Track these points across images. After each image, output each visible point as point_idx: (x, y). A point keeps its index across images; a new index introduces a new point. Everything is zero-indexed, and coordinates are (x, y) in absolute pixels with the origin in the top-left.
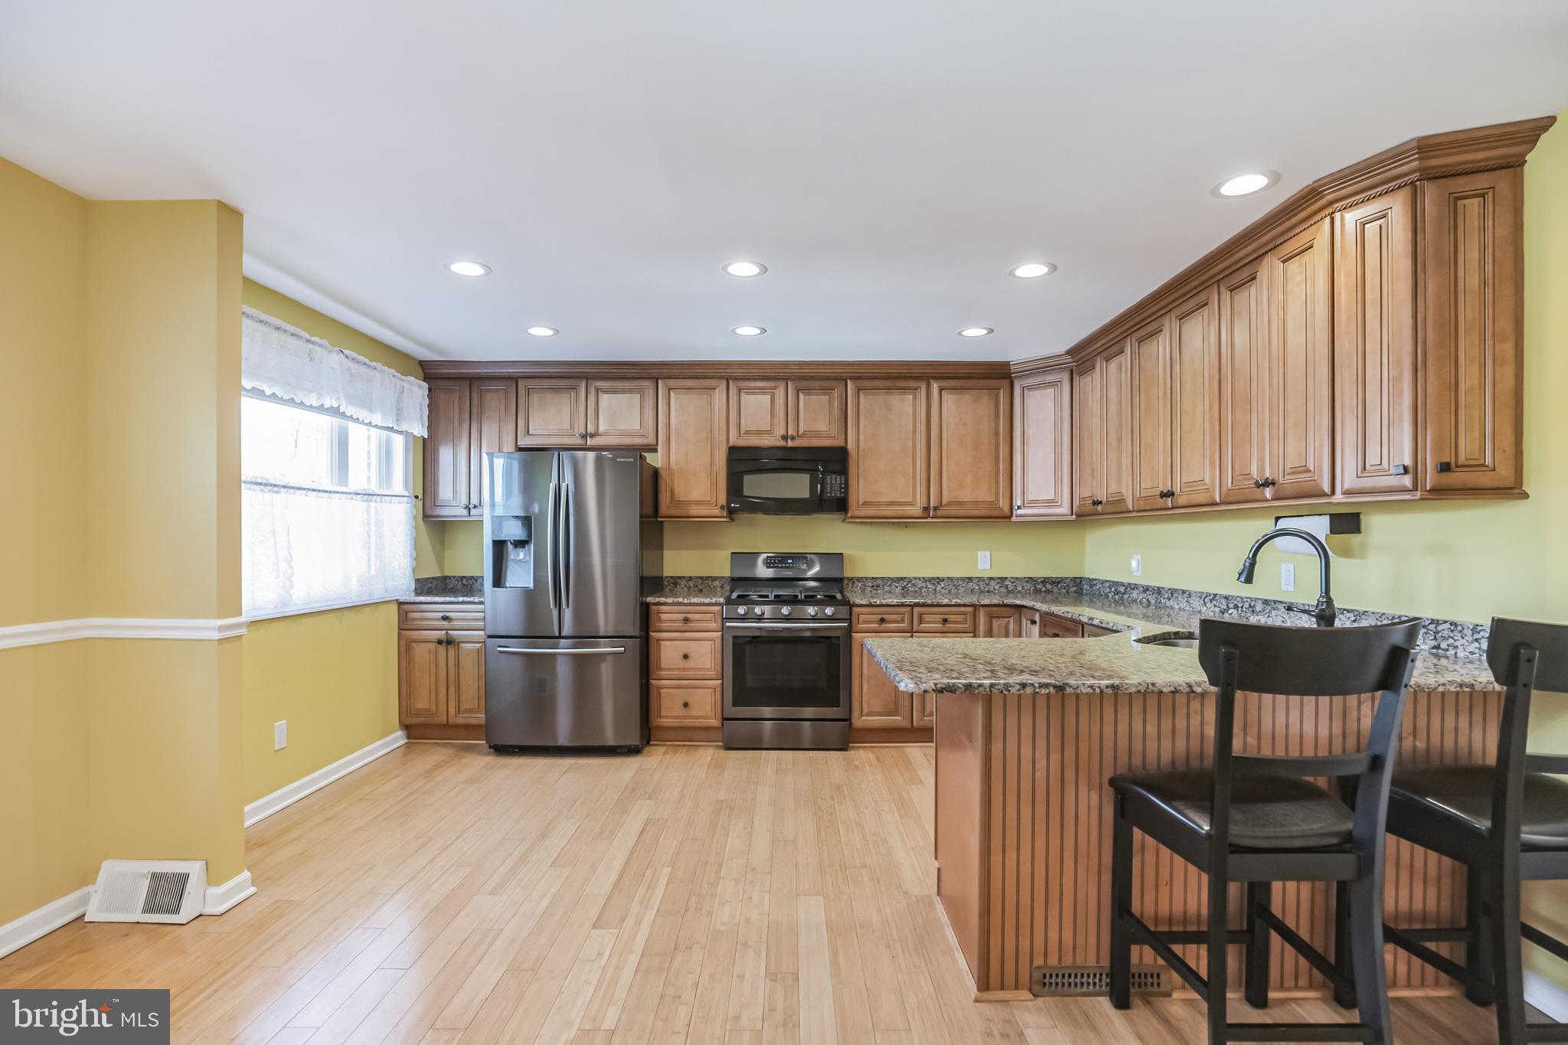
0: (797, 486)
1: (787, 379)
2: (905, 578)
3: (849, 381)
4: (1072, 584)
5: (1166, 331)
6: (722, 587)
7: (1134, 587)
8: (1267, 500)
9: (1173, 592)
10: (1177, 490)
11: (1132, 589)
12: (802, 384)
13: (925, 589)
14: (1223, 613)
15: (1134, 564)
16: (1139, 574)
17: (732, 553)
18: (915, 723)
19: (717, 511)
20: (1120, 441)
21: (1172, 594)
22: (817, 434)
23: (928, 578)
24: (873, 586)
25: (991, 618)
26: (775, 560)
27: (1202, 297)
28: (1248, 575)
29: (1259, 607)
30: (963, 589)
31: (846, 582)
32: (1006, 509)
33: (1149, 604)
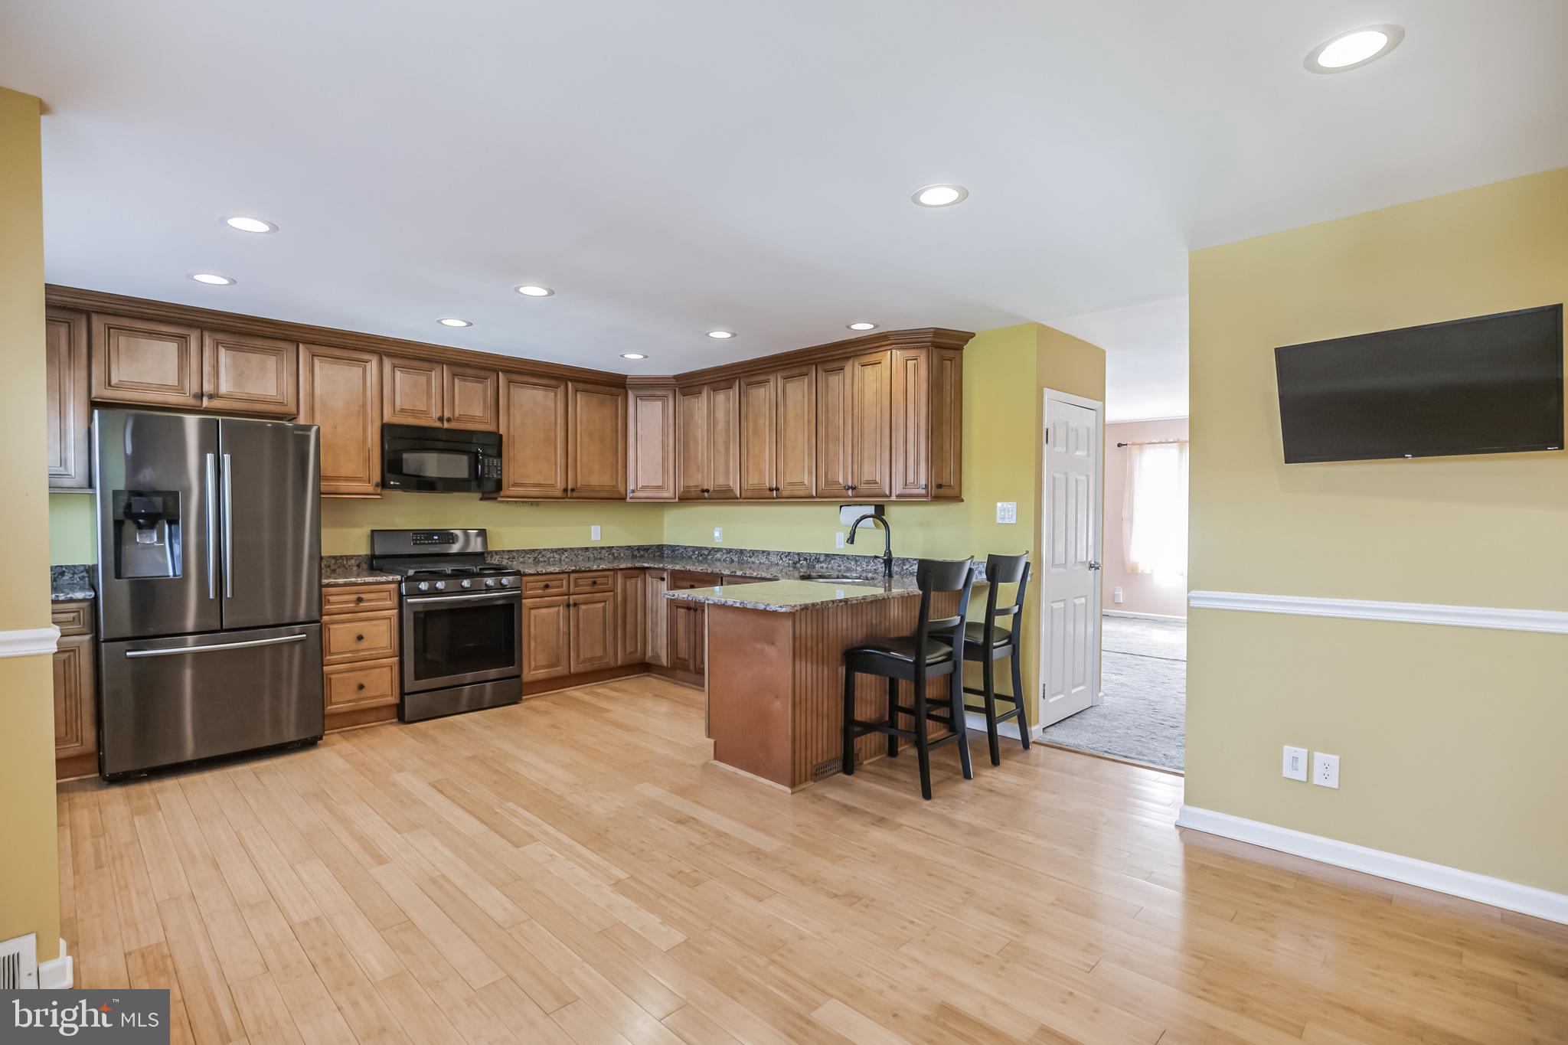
0: (457, 466)
1: (443, 363)
2: (537, 550)
3: (500, 373)
4: (657, 550)
5: (772, 384)
6: (358, 566)
7: (719, 550)
8: (849, 497)
9: (754, 553)
10: (781, 487)
11: (716, 552)
12: (457, 370)
13: (552, 559)
14: (796, 564)
15: (717, 534)
16: (721, 541)
17: (373, 532)
18: (572, 670)
19: (370, 488)
20: (727, 449)
21: (753, 554)
22: (472, 419)
23: (555, 549)
24: (509, 559)
25: (626, 577)
26: (421, 537)
27: (804, 369)
28: (851, 540)
29: (822, 558)
30: (582, 558)
31: (486, 555)
32: (623, 492)
33: (732, 561)
